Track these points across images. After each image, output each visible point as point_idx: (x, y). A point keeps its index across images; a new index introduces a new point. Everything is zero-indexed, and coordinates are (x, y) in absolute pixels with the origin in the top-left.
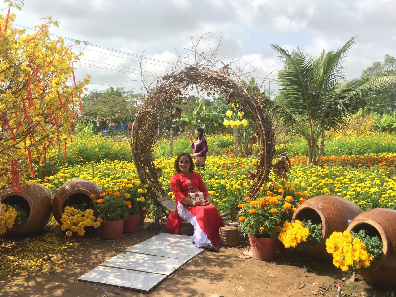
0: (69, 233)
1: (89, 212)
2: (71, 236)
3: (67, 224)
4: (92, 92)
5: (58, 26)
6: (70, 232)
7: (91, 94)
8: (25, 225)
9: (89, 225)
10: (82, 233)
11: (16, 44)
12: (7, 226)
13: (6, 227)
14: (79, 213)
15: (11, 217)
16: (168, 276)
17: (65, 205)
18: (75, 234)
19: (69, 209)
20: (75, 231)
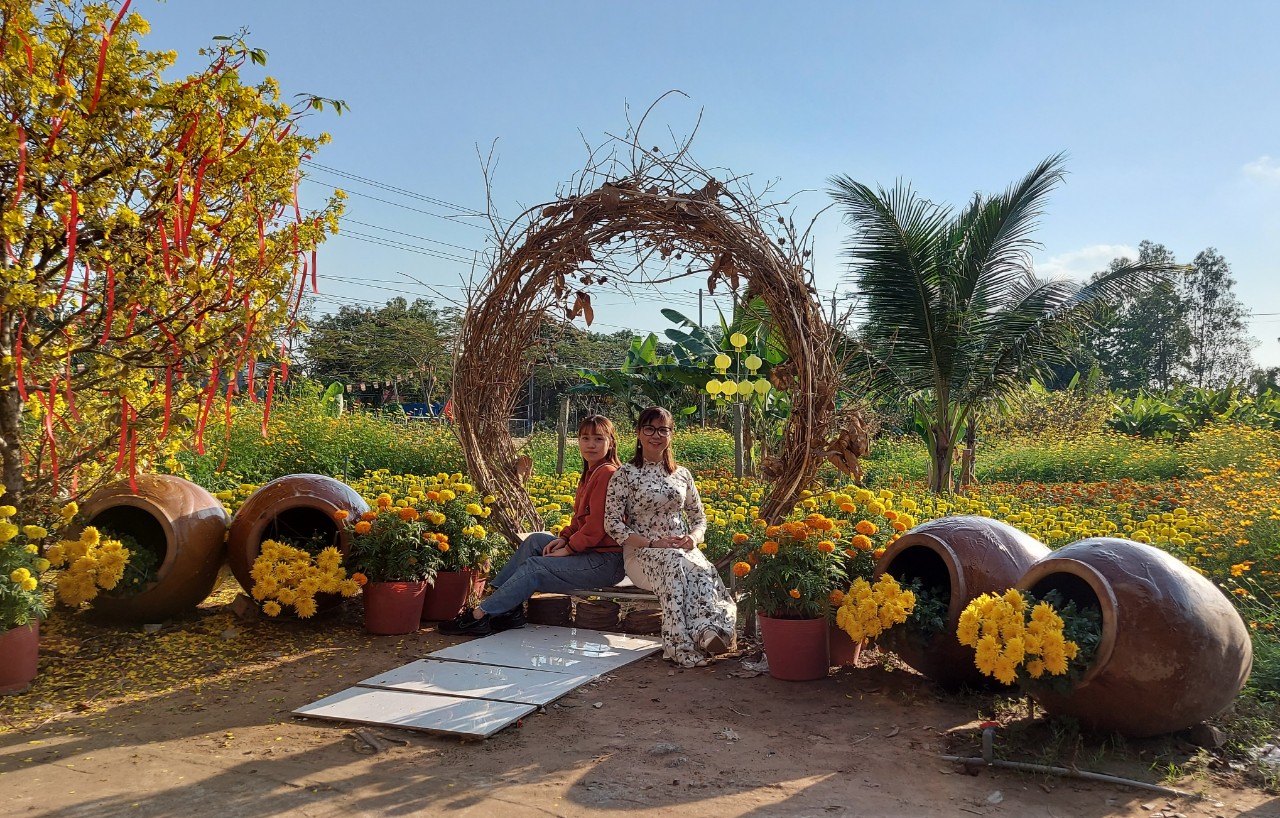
0: (272, 608)
1: (332, 555)
2: (278, 615)
3: (269, 583)
4: (344, 310)
5: (262, 60)
6: (275, 604)
7: (342, 314)
8: (150, 586)
9: (329, 588)
10: (308, 609)
11: (149, 92)
12: (101, 582)
13: (97, 586)
14: (302, 558)
15: (113, 561)
16: (539, 707)
17: (264, 536)
18: (289, 611)
19: (273, 547)
20: (288, 601)
